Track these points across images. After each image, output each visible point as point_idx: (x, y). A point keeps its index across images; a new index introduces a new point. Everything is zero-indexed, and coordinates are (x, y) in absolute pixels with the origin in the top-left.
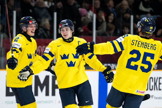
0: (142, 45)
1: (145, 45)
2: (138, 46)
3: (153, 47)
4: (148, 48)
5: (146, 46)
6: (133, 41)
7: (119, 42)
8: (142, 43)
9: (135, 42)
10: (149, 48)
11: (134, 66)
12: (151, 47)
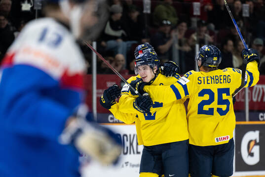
0: (213, 80)
1: (216, 80)
2: (208, 83)
3: (227, 79)
4: (220, 83)
5: (218, 79)
6: (199, 79)
7: (184, 84)
8: (211, 78)
9: (202, 79)
10: (222, 81)
11: (208, 110)
12: (224, 79)
